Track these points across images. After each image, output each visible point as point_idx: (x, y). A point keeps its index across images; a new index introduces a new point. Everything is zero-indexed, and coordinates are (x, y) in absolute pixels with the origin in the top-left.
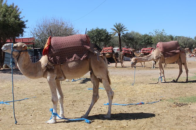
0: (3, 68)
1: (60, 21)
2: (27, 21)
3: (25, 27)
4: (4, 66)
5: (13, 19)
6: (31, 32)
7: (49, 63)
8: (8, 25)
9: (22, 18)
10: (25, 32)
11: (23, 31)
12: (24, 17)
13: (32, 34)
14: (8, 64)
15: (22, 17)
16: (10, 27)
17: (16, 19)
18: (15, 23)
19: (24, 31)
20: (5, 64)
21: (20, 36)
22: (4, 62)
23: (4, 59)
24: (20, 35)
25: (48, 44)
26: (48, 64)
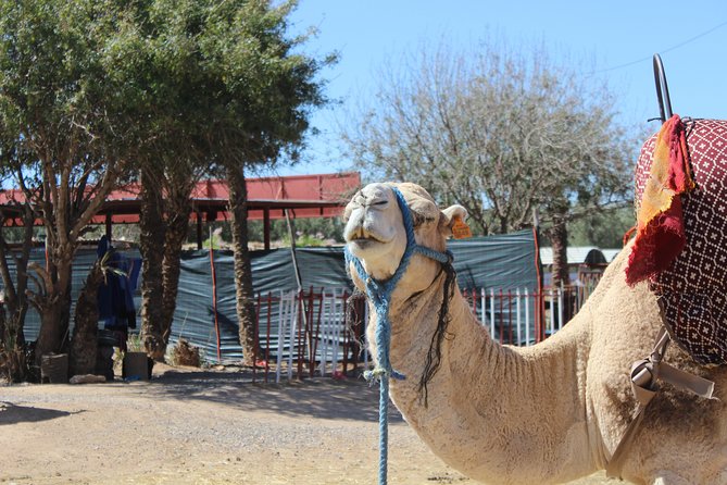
0: (162, 360)
1: (530, 66)
2: (332, 59)
3: (318, 102)
4: (170, 347)
5: (246, 45)
6: (345, 137)
7: (673, 349)
8: (214, 83)
9: (300, 40)
10: (316, 131)
11: (304, 125)
12: (315, 31)
13: (346, 147)
14: (195, 339)
15: (305, 33)
16: (227, 97)
17: (264, 47)
18: (259, 68)
19: (311, 125)
20: (176, 336)
21: (280, 161)
22: (174, 327)
23: (173, 307)
24: (282, 152)
25: (673, 185)
26: (659, 357)
